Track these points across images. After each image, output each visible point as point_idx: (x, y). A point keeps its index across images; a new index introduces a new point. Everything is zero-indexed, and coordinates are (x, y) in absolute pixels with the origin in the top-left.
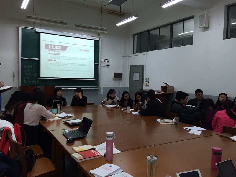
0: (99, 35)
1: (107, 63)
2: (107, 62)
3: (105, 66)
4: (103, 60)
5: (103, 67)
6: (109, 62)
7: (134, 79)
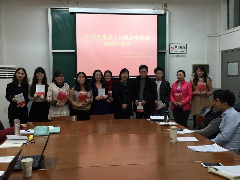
0: (166, 5)
1: (180, 50)
2: (181, 47)
3: (178, 55)
4: (174, 46)
5: (174, 56)
6: (184, 47)
7: (230, 74)
